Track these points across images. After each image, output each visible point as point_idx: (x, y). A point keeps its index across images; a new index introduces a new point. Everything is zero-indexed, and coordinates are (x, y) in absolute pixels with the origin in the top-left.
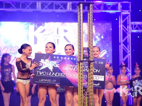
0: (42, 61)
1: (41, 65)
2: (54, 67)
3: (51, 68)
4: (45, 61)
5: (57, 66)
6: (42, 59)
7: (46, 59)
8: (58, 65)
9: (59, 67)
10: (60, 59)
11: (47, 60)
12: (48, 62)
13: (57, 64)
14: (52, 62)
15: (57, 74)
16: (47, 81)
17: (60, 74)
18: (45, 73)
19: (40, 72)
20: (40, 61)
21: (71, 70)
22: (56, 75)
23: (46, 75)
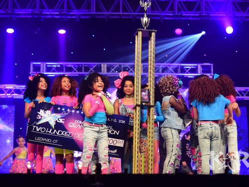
0: (41, 112)
1: (40, 118)
2: (56, 121)
3: (53, 124)
4: (45, 113)
5: (61, 121)
6: (41, 110)
7: (46, 110)
8: (63, 120)
9: (63, 122)
10: (67, 112)
11: (48, 112)
12: (50, 114)
13: (61, 118)
14: (54, 114)
15: (60, 133)
16: (45, 141)
17: (64, 133)
18: (43, 130)
19: (37, 127)
20: (39, 112)
21: (80, 128)
22: (58, 134)
23: (45, 132)
